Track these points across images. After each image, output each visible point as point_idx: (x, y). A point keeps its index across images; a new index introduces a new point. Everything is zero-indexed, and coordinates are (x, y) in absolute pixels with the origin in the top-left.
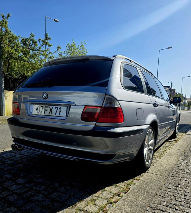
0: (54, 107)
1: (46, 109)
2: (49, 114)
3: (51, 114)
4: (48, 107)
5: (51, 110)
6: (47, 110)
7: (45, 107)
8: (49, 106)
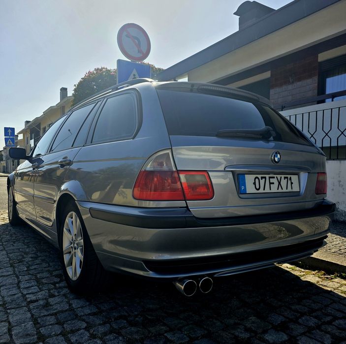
0: (283, 176)
1: (272, 180)
2: (278, 189)
3: (280, 190)
4: (274, 178)
5: (279, 183)
6: (273, 183)
7: (270, 178)
8: (275, 176)
